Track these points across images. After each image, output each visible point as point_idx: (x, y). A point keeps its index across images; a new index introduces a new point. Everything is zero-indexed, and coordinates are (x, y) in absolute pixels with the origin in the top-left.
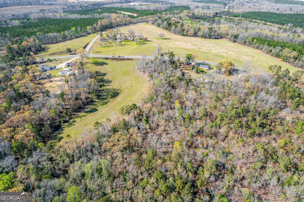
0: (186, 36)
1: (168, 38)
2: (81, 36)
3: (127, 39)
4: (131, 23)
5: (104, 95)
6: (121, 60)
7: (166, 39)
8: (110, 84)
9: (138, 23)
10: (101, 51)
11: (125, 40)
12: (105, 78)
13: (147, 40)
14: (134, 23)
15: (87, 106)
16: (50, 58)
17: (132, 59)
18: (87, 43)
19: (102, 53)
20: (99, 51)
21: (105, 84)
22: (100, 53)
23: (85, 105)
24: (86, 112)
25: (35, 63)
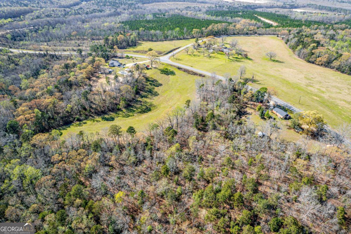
0: (313, 63)
1: (281, 61)
2: (184, 39)
3: (223, 52)
4: (256, 33)
5: (136, 107)
6: (192, 74)
7: (277, 61)
8: (154, 98)
9: (266, 34)
10: (182, 59)
11: (219, 52)
12: (156, 89)
13: (247, 58)
14: (260, 34)
15: (110, 112)
16: (129, 55)
17: (204, 76)
18: (178, 47)
19: (181, 62)
20: (180, 59)
21: (149, 96)
22: (179, 61)
23: (110, 111)
24: (103, 119)
25: (116, 57)
